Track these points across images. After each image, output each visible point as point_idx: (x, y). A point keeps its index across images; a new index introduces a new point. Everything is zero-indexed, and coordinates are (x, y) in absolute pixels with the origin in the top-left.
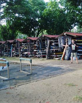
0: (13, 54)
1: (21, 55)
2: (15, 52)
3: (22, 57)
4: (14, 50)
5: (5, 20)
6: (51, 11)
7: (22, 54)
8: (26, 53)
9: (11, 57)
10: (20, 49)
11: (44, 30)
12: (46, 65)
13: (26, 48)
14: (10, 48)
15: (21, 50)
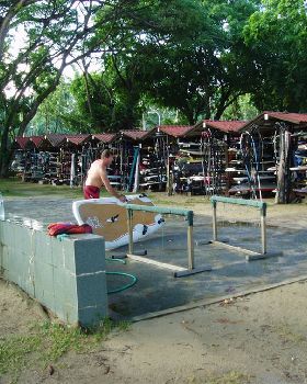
0: (141, 180)
1: (175, 186)
2: (147, 175)
3: (177, 191)
4: (146, 167)
5: (100, 54)
6: (276, 22)
7: (176, 180)
8: (197, 178)
9: (135, 190)
10: (171, 164)
11: (244, 94)
12: (295, 225)
13: (192, 160)
14: (131, 160)
15: (176, 168)
